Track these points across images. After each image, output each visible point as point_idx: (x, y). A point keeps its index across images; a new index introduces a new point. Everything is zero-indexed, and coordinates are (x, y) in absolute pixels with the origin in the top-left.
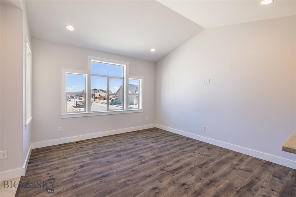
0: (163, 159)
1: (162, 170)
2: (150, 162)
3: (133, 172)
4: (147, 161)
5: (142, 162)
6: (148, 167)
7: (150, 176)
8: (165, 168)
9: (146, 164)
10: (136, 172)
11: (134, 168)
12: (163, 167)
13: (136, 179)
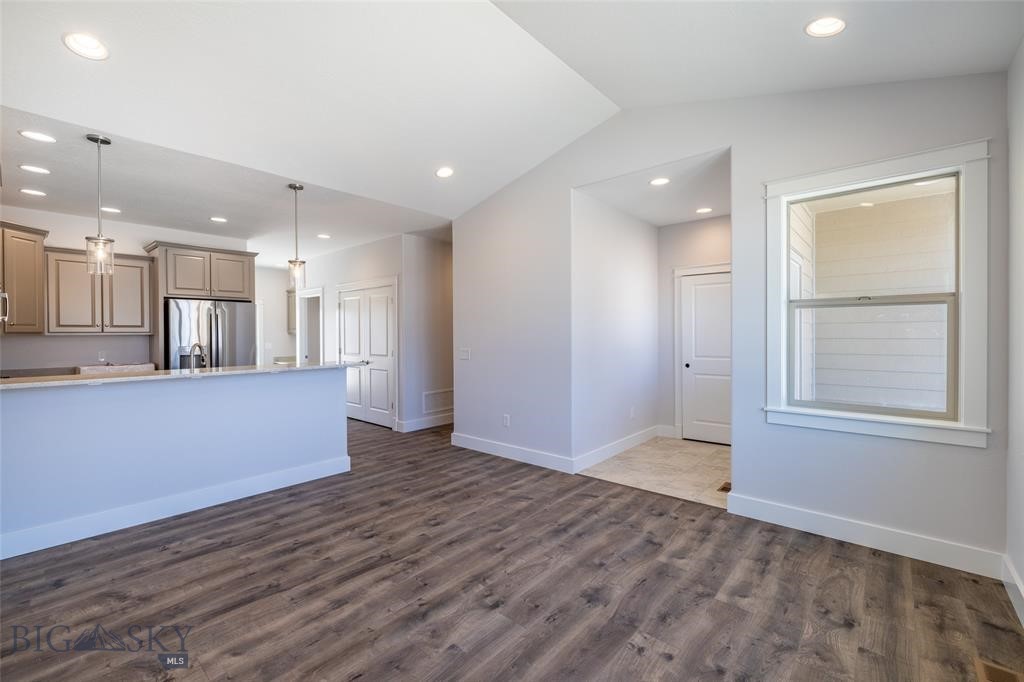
0: (401, 608)
1: (415, 563)
2: (456, 583)
3: (498, 546)
4: (465, 588)
5: (484, 580)
6: (457, 566)
7: (450, 544)
8: (404, 570)
9: (465, 575)
10: (488, 549)
11: (499, 557)
12: (410, 571)
13: (483, 535)
